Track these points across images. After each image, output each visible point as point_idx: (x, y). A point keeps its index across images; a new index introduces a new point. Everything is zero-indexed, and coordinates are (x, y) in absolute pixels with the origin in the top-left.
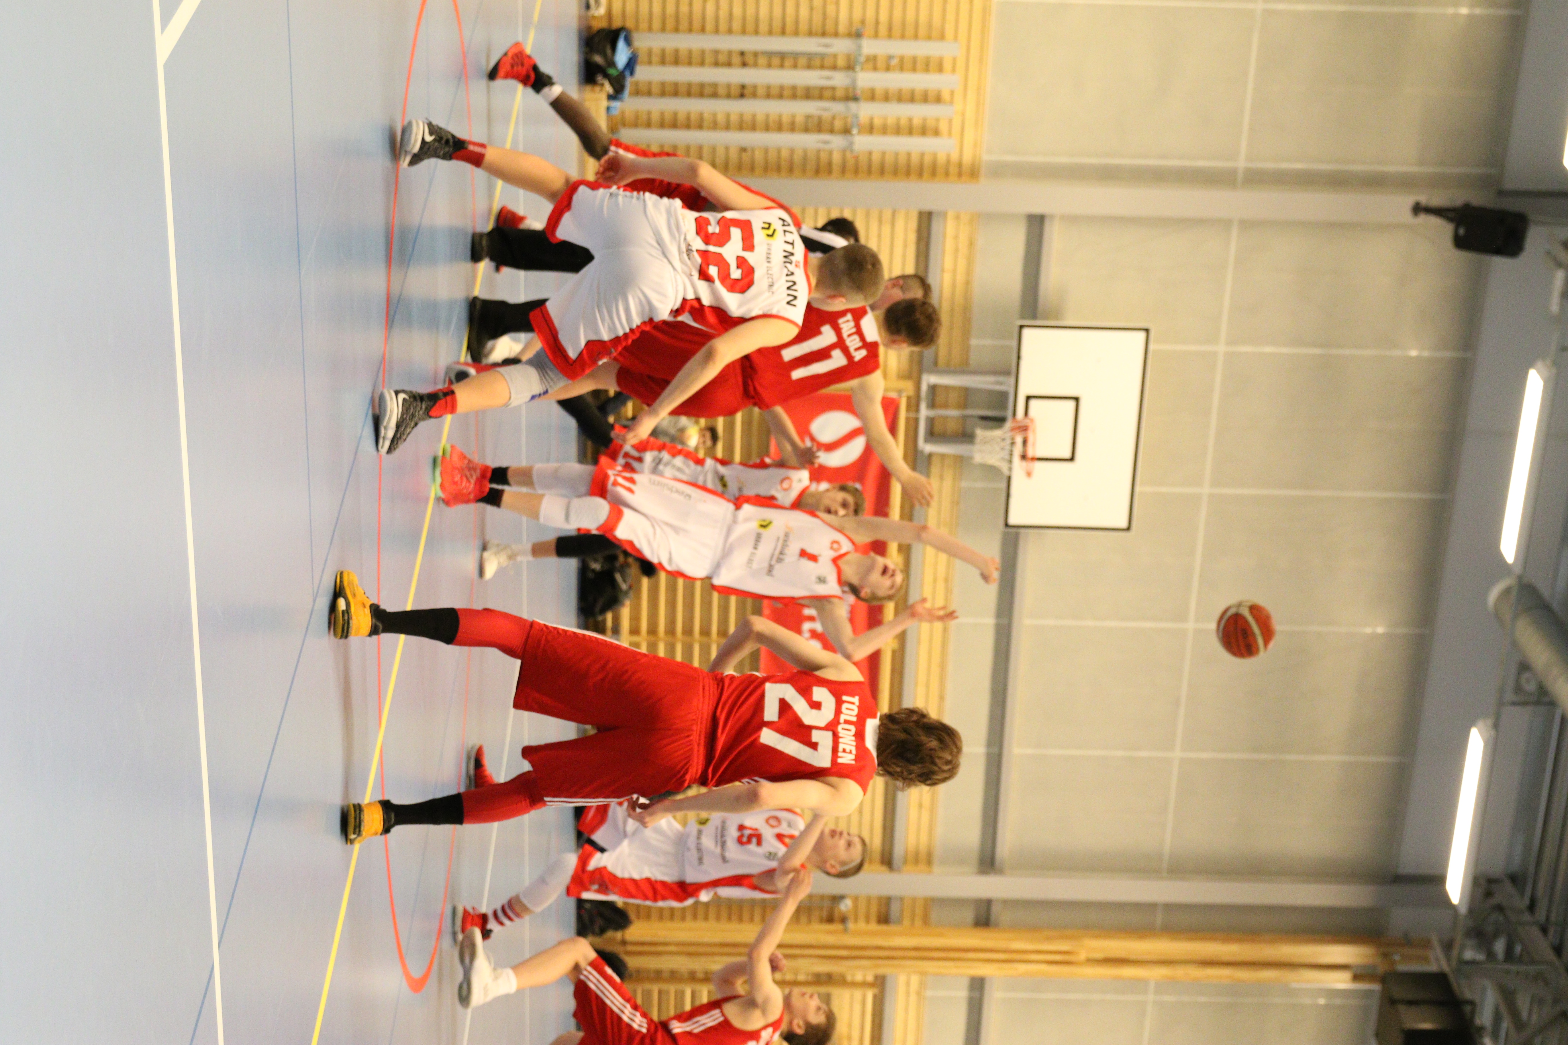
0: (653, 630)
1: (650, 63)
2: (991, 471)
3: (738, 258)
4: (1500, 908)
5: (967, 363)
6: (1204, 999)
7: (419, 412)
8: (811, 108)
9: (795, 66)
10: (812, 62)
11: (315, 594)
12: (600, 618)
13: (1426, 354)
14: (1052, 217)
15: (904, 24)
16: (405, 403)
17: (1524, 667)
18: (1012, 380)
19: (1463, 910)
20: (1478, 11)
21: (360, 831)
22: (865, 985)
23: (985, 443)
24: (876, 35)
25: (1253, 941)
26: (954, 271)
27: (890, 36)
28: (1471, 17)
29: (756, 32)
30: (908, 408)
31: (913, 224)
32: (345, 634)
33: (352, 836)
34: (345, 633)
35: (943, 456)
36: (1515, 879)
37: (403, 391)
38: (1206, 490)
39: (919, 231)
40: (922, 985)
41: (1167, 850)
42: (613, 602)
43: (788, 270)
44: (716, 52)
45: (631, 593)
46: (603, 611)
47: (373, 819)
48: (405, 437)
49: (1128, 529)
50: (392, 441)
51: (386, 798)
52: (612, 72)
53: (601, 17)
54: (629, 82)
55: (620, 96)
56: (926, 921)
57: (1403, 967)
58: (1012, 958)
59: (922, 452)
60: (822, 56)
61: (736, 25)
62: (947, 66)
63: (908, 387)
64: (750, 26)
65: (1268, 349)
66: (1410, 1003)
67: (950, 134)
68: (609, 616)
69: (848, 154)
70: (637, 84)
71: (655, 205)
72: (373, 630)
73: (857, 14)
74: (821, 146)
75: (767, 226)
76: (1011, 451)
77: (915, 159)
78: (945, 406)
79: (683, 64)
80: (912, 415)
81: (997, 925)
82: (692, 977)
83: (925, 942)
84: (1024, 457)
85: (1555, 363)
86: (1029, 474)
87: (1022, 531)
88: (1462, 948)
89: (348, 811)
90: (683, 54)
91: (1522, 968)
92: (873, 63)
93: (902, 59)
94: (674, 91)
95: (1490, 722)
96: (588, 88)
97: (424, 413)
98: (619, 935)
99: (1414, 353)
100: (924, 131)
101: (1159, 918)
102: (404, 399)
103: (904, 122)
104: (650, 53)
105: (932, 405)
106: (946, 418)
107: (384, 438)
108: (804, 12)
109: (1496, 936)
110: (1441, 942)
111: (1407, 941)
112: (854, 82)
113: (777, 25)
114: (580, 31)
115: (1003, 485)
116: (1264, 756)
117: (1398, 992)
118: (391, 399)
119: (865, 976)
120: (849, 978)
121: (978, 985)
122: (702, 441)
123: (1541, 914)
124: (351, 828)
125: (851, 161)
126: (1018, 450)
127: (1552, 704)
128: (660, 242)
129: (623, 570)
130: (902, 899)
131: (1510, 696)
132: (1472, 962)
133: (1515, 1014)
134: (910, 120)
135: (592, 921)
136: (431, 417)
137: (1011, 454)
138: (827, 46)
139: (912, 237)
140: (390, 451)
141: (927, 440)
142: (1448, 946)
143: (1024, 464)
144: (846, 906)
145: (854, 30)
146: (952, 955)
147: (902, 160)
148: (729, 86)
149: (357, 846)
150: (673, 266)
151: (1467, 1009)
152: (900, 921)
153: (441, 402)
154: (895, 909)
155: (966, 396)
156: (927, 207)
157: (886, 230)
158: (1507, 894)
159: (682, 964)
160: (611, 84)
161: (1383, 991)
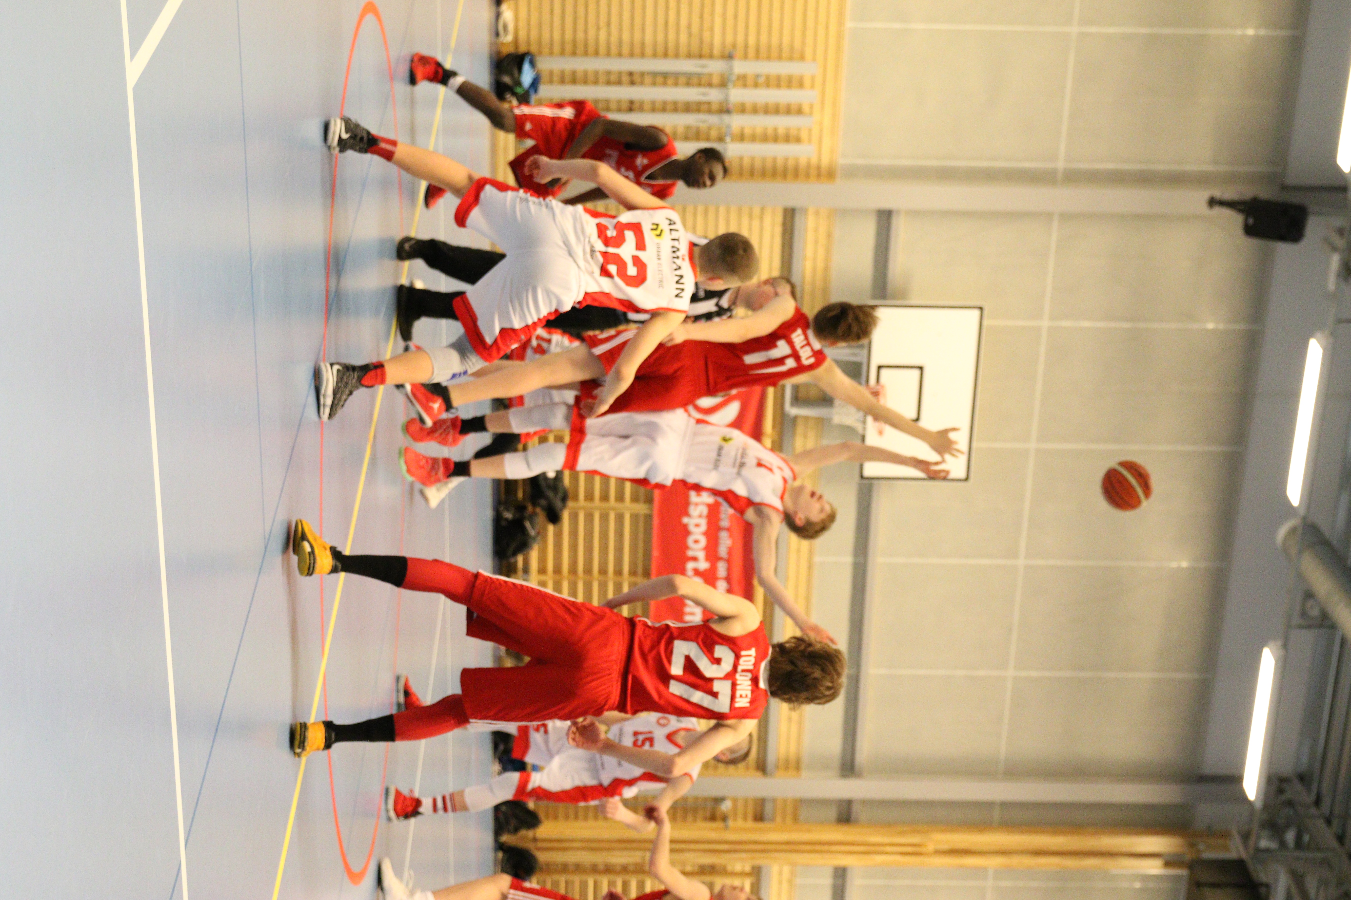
0: (557, 570)
1: (551, 82)
2: (849, 430)
3: (633, 256)
4: (1290, 803)
6: (1035, 884)
7: (352, 380)
8: (690, 120)
9: (676, 84)
10: (690, 80)
11: (267, 536)
12: (512, 560)
13: (1221, 326)
14: (898, 212)
15: (769, 47)
16: (339, 374)
17: (1309, 595)
18: (865, 352)
19: (1259, 805)
20: (1262, 32)
21: (305, 746)
22: (744, 874)
24: (746, 57)
25: (1078, 833)
26: (815, 259)
27: (757, 57)
28: (1256, 38)
29: (643, 55)
31: (779, 218)
32: (310, 573)
33: (298, 751)
34: (310, 571)
35: (806, 418)
36: (1303, 778)
37: (337, 363)
38: (1033, 445)
39: (784, 224)
40: (793, 874)
41: (1002, 756)
42: (523, 545)
43: (677, 265)
44: (608, 73)
45: (539, 538)
46: (515, 553)
47: (316, 736)
48: (341, 403)
49: (967, 479)
50: (331, 408)
51: (329, 719)
52: (519, 90)
53: (508, 44)
54: (533, 96)
56: (796, 819)
57: (1207, 855)
58: (870, 850)
59: (788, 415)
60: (699, 75)
61: (626, 50)
62: (807, 82)
64: (637, 50)
65: (1086, 324)
66: (1214, 885)
67: (810, 141)
68: (520, 559)
71: (562, 212)
72: (332, 569)
73: (729, 39)
75: (655, 227)
77: (780, 163)
79: (580, 82)
81: (856, 822)
82: (594, 869)
83: (795, 837)
85: (1333, 334)
86: (881, 433)
87: (876, 482)
88: (1259, 837)
89: (296, 728)
90: (580, 75)
91: (1311, 855)
92: (743, 81)
93: (768, 77)
95: (1280, 643)
97: (356, 382)
98: (530, 833)
99: (1211, 326)
100: (787, 139)
101: (996, 814)
102: (338, 370)
103: (770, 131)
104: (551, 74)
107: (324, 406)
108: (683, 38)
109: (1287, 827)
110: (1239, 832)
111: (1211, 833)
112: (727, 96)
113: (660, 50)
114: (491, 57)
116: (1086, 674)
117: (1204, 876)
119: (743, 867)
120: (730, 868)
121: (841, 874)
123: (1326, 808)
124: (297, 743)
127: (1333, 627)
128: (567, 244)
129: (531, 518)
130: (774, 800)
131: (1296, 620)
132: (1267, 850)
133: (1304, 895)
134: (776, 129)
135: (507, 822)
136: (364, 386)
138: (703, 67)
139: (778, 230)
140: (331, 416)
141: (792, 405)
142: (1245, 837)
144: (726, 806)
145: (727, 53)
146: (819, 848)
147: (769, 164)
148: (619, 102)
149: (304, 759)
150: (578, 265)
151: (1263, 890)
152: (773, 820)
153: (372, 373)
154: (768, 808)
156: (790, 204)
157: (756, 223)
158: (1297, 792)
159: (585, 858)
161: (1191, 876)
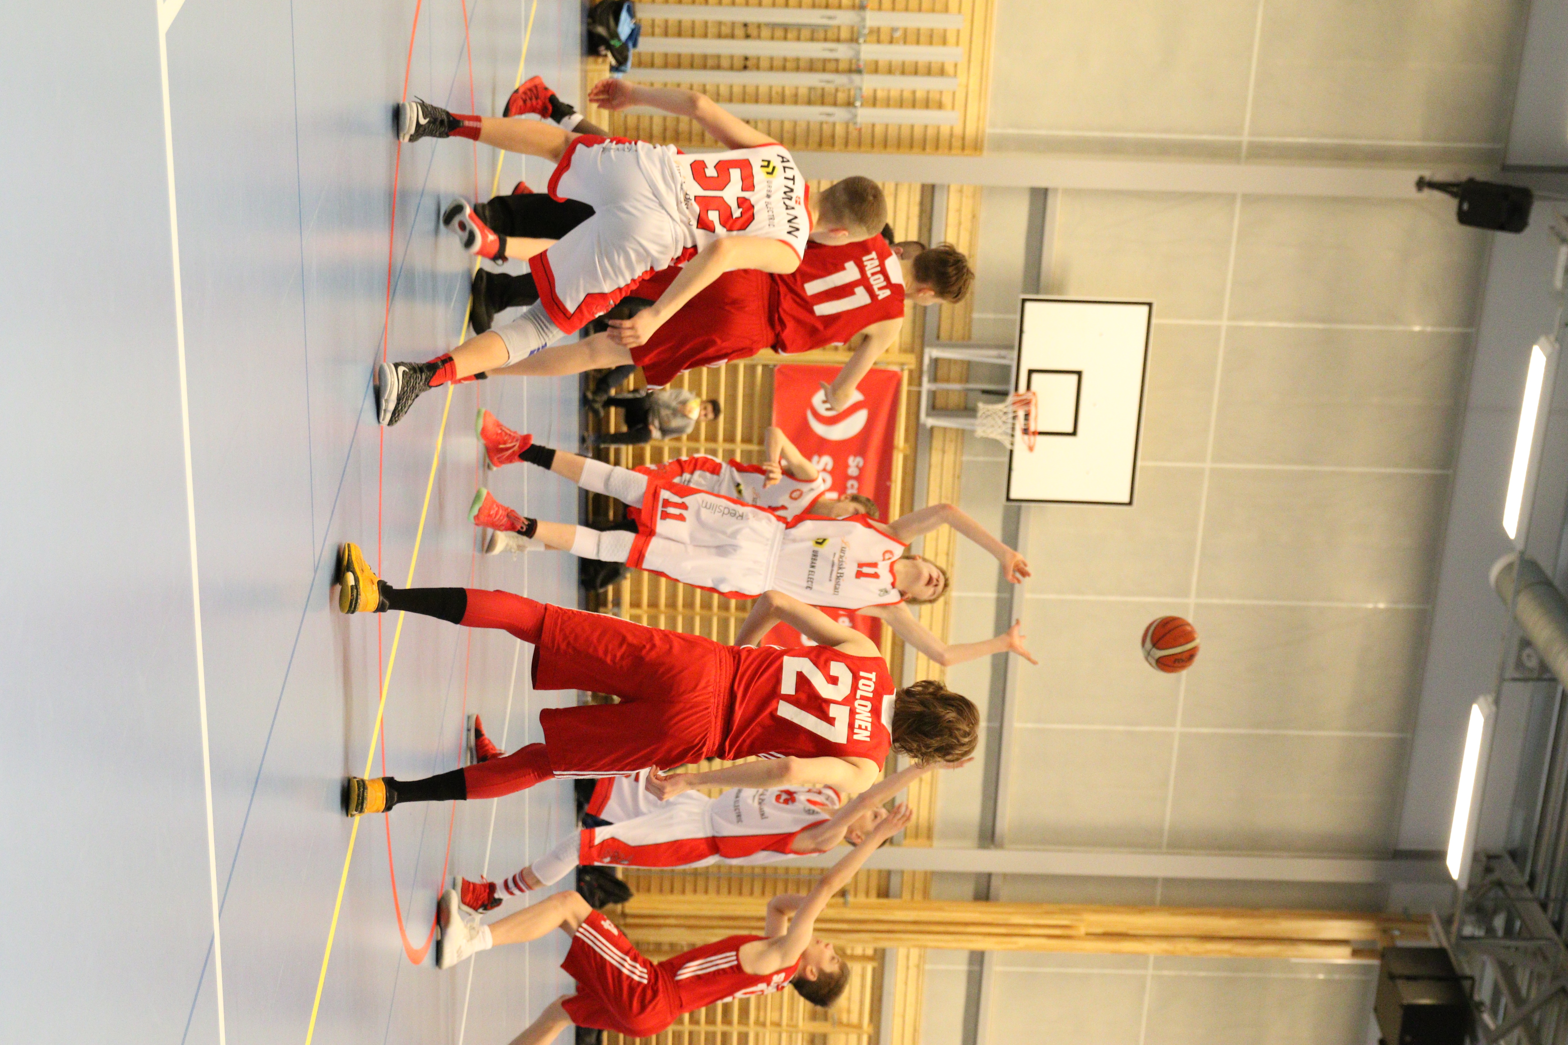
0: (653, 604)
1: (653, 34)
2: (993, 445)
3: (738, 198)
4: (1500, 884)
5: (970, 338)
6: (1203, 974)
7: (419, 384)
8: (814, 80)
9: (798, 39)
10: (815, 34)
11: (316, 566)
12: (601, 591)
13: (1429, 329)
14: (1056, 190)
16: (405, 376)
17: (1526, 643)
18: (1015, 354)
19: (1463, 886)
21: (362, 808)
22: (864, 958)
23: (987, 417)
24: (879, 7)
25: (1253, 916)
27: (894, 8)
29: (760, 4)
30: (910, 383)
31: (916, 197)
32: (352, 609)
33: (353, 811)
34: (352, 607)
35: (945, 429)
36: (1515, 855)
37: (402, 364)
38: (1208, 465)
39: (922, 204)
40: (921, 959)
41: (1167, 826)
43: (789, 205)
44: (720, 24)
46: (604, 584)
47: (377, 795)
48: (406, 409)
49: (1130, 503)
50: (394, 413)
51: (389, 775)
52: (615, 43)
54: (632, 53)
55: (623, 68)
56: (926, 894)
57: (1402, 943)
58: (1011, 932)
59: (924, 425)
60: (826, 28)
62: (951, 38)
63: (911, 360)
65: (1272, 324)
66: (1409, 978)
67: (953, 107)
68: (610, 588)
69: (851, 127)
70: (639, 54)
71: (649, 154)
72: (379, 607)
74: (823, 118)
75: (766, 164)
76: (1014, 424)
77: (918, 132)
78: (948, 380)
79: (686, 36)
80: (914, 388)
81: (997, 899)
83: (925, 915)
84: (1026, 431)
85: (1558, 340)
86: (1031, 449)
87: (1024, 504)
88: (1462, 923)
89: (350, 787)
90: (686, 25)
91: (1521, 944)
92: (876, 35)
93: (906, 31)
94: (677, 62)
95: (1490, 699)
96: (591, 59)
97: (424, 384)
99: (1417, 328)
100: (927, 104)
101: (1159, 893)
102: (404, 371)
103: (907, 95)
104: (653, 24)
105: (934, 379)
106: (947, 391)
107: (385, 410)
109: (1495, 912)
110: (1440, 918)
111: (1407, 917)
112: (858, 53)
114: (583, 4)
115: (1006, 459)
116: (1265, 732)
117: (1398, 968)
118: (391, 372)
119: (864, 950)
121: (977, 959)
122: (703, 413)
123: (1541, 890)
124: (353, 804)
125: (854, 134)
126: (1020, 424)
127: (1553, 680)
128: (656, 194)
130: (902, 873)
131: (1510, 672)
132: (1472, 938)
133: (1514, 991)
134: (914, 93)
136: (430, 387)
137: (1013, 429)
138: (830, 18)
139: (915, 210)
140: (391, 423)
141: (928, 415)
142: (1447, 922)
143: (1026, 437)
145: (858, 2)
146: (952, 928)
147: (905, 133)
148: (732, 57)
149: (357, 821)
150: (671, 217)
151: (1466, 984)
152: (899, 895)
153: (440, 372)
154: (895, 881)
155: (968, 369)
156: (930, 180)
158: (1507, 870)
160: (614, 56)
161: (1382, 966)
